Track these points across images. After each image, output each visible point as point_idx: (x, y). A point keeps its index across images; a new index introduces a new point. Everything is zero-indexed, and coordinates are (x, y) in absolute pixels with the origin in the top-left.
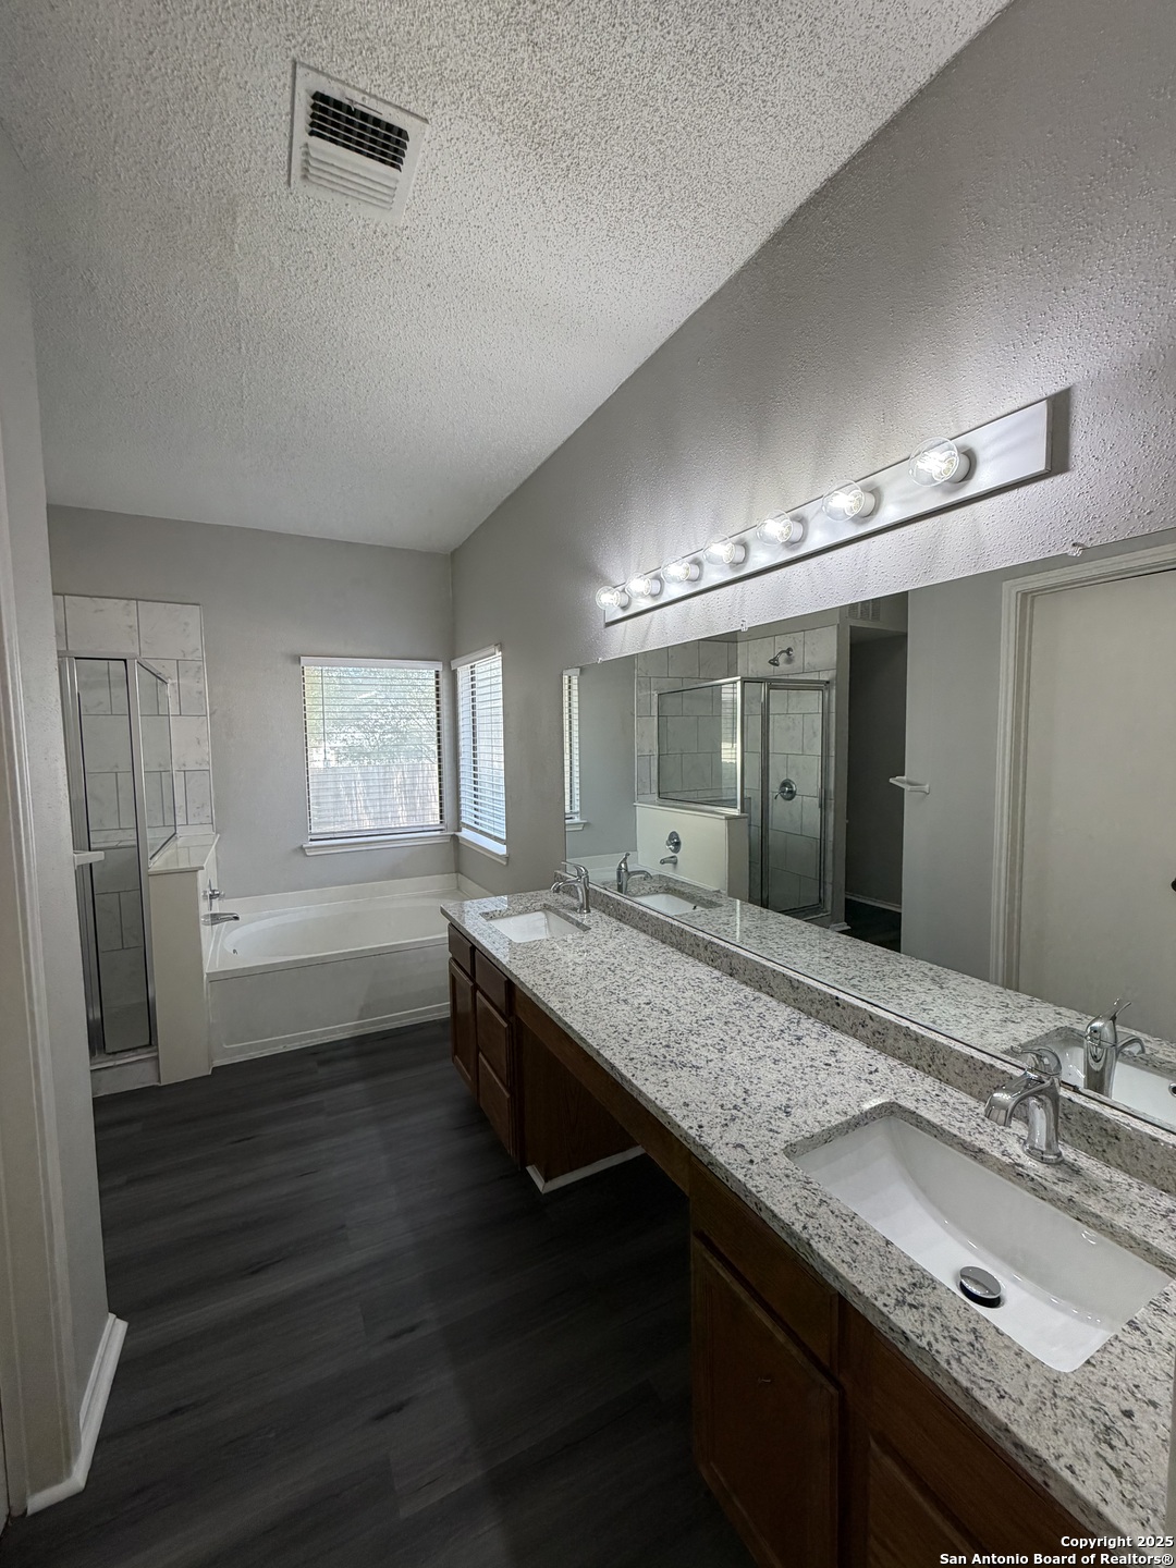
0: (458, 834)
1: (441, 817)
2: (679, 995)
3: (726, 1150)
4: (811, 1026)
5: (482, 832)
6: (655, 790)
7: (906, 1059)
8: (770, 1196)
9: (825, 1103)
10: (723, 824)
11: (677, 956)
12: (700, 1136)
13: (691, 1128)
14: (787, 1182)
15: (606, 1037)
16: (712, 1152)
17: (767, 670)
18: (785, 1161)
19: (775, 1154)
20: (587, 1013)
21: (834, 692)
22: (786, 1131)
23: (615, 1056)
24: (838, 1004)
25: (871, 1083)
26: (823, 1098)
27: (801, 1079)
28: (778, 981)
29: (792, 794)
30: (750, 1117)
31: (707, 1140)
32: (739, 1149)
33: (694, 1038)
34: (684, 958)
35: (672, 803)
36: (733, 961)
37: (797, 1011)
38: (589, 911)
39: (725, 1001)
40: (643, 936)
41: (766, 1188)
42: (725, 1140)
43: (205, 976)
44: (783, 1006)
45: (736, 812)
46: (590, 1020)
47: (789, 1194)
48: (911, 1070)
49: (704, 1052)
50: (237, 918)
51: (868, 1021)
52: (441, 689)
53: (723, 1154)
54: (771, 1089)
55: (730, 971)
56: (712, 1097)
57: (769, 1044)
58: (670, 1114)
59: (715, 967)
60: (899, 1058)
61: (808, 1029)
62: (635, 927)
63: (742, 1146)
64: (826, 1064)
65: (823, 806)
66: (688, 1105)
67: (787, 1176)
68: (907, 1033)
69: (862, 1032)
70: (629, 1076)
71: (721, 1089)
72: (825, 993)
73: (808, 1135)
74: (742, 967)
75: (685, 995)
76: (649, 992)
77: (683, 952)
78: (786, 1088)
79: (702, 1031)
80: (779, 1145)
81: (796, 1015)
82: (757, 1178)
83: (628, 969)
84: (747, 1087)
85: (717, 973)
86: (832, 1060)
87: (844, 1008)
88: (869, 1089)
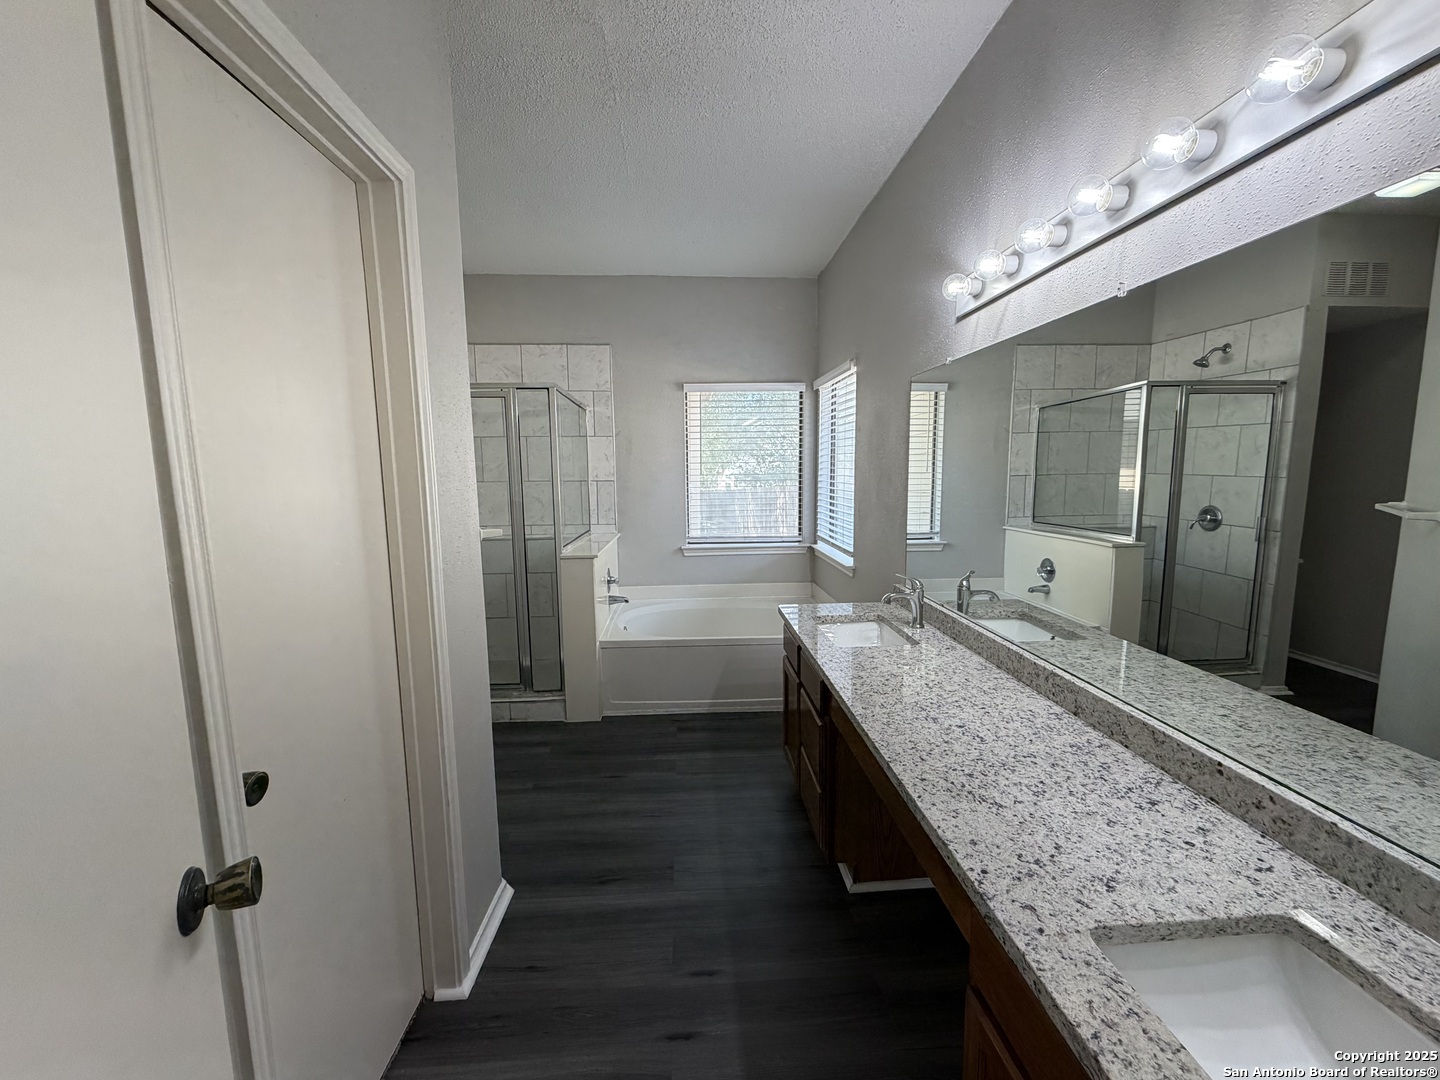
0: (814, 546)
1: (800, 530)
2: (1001, 725)
3: (1010, 906)
4: (1175, 792)
5: (833, 545)
6: (1029, 513)
7: (1327, 866)
8: (1055, 979)
9: (1172, 889)
10: (1110, 554)
11: (1012, 683)
12: (980, 883)
13: (972, 870)
14: (1084, 970)
15: (901, 751)
16: (991, 905)
17: (1189, 373)
18: (1090, 944)
19: (1078, 932)
20: (888, 724)
21: (1293, 396)
22: (1103, 909)
23: (905, 773)
24: (1221, 772)
25: (1256, 882)
26: (1172, 883)
27: (1142, 851)
28: (1136, 729)
29: (1216, 523)
30: (1054, 878)
31: (987, 888)
32: (1028, 912)
33: (1006, 774)
34: (1019, 687)
35: (1049, 528)
36: (1079, 699)
37: (1158, 771)
38: (922, 626)
39: (1058, 741)
40: (976, 658)
41: (1052, 969)
42: (1014, 895)
43: (598, 644)
44: (1140, 760)
45: (1130, 540)
46: (890, 731)
47: (1084, 987)
48: (1334, 884)
49: (1015, 791)
50: (627, 601)
51: (1266, 802)
52: (804, 409)
53: (1006, 909)
54: (1094, 853)
55: (1074, 710)
56: (1010, 843)
57: (1106, 800)
58: (950, 847)
59: (1057, 703)
60: (1316, 863)
61: (1170, 795)
62: (970, 648)
63: (1032, 909)
64: (1187, 843)
65: (1263, 540)
66: (975, 844)
67: (1088, 964)
68: (1332, 831)
69: (1254, 813)
70: (915, 796)
71: (1025, 837)
72: (1203, 755)
73: (1133, 922)
74: (1090, 706)
75: (1009, 726)
76: (967, 714)
77: (1019, 680)
78: (1116, 857)
79: (1019, 767)
80: (1088, 923)
81: (1157, 774)
82: (1043, 952)
83: (949, 688)
84: (1060, 843)
85: (1058, 709)
86: (1198, 840)
87: (1229, 779)
88: (1251, 889)
